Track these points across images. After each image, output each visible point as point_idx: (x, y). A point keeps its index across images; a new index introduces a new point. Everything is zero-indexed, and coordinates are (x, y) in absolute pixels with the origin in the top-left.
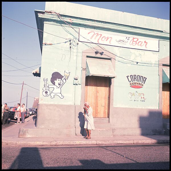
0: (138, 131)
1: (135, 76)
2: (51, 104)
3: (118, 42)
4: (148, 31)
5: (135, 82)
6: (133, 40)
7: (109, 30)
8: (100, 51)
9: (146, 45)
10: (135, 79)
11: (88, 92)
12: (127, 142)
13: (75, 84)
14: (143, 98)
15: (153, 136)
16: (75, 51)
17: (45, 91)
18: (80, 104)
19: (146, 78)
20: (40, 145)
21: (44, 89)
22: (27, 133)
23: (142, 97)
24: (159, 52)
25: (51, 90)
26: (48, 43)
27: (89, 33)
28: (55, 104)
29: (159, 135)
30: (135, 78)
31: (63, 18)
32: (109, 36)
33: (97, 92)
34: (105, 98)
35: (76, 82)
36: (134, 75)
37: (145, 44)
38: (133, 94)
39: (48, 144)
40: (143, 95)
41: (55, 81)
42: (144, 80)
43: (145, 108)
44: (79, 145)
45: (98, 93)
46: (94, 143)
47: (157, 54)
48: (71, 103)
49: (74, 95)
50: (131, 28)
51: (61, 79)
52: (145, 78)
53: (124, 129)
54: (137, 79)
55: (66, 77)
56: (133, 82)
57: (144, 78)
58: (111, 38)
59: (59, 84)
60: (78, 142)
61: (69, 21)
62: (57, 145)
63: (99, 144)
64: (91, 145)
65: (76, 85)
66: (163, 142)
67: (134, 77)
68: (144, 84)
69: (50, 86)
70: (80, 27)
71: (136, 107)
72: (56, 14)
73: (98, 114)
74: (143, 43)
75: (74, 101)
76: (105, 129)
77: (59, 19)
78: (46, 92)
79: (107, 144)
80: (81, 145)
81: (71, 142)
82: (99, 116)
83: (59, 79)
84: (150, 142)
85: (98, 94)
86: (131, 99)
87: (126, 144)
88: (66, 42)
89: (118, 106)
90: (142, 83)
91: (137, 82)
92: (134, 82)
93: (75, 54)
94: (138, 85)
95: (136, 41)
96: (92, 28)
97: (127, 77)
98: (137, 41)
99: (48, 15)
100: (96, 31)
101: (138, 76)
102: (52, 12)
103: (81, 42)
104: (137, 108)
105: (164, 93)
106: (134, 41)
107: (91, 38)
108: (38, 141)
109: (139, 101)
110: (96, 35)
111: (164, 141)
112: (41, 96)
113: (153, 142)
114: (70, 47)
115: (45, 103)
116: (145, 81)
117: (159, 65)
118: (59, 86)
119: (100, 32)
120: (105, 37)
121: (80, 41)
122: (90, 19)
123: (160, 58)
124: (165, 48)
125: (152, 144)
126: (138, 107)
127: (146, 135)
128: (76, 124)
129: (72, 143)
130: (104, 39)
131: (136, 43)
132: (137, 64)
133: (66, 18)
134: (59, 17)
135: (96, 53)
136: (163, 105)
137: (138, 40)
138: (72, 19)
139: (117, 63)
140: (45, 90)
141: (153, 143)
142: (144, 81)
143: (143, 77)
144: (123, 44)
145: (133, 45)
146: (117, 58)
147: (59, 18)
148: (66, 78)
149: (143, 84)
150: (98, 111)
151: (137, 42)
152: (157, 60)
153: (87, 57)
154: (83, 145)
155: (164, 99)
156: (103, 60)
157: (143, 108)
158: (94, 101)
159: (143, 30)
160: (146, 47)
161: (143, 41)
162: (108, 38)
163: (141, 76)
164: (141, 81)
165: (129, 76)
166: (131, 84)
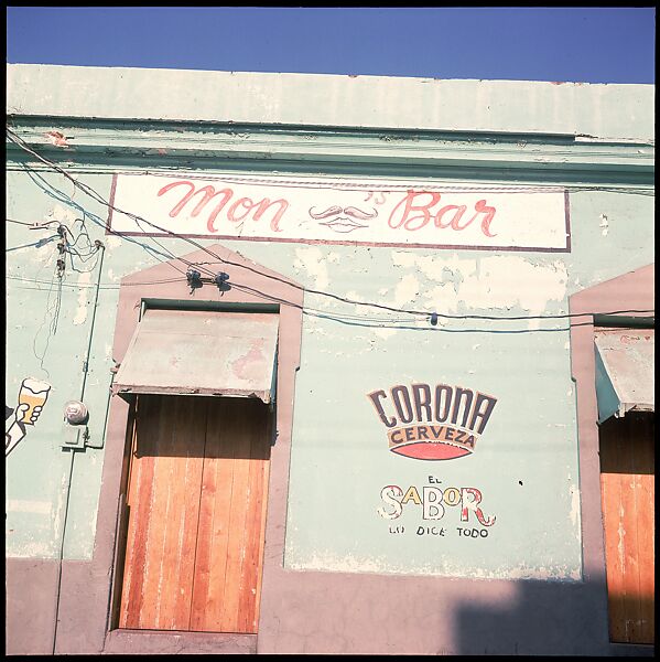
1: (422, 391)
3: (323, 221)
4: (487, 146)
5: (421, 424)
6: (409, 203)
9: (485, 225)
10: (423, 409)
11: (154, 488)
13: (69, 449)
14: (472, 516)
16: (86, 279)
18: (88, 555)
19: (492, 402)
23: (466, 512)
24: (568, 250)
27: (163, 191)
30: (423, 400)
31: (21, 129)
32: (273, 194)
33: (207, 487)
36: (416, 388)
37: (482, 216)
38: (407, 496)
40: (478, 495)
42: (482, 410)
43: (492, 575)
45: (213, 490)
47: (561, 266)
48: (40, 550)
49: (61, 503)
52: (485, 402)
55: (28, 414)
56: (409, 426)
57: (481, 398)
58: (279, 205)
61: (53, 141)
65: (76, 450)
67: (413, 399)
68: (480, 431)
70: (117, 169)
71: (427, 572)
73: (209, 615)
74: (471, 211)
75: (57, 536)
82: (210, 622)
85: (212, 502)
86: (399, 523)
88: (41, 243)
89: (315, 565)
90: (466, 429)
91: (435, 423)
92: (415, 423)
93: (83, 296)
94: (441, 439)
95: (425, 208)
96: (179, 166)
97: (375, 397)
98: (433, 203)
100: (200, 178)
101: (439, 389)
103: (119, 234)
104: (437, 573)
105: (626, 486)
106: (417, 208)
107: (173, 214)
109: (452, 533)
110: (203, 193)
116: (486, 417)
117: (576, 320)
119: (220, 180)
120: (248, 204)
121: (114, 233)
123: (577, 282)
124: (605, 232)
126: (441, 568)
130: (240, 210)
131: (427, 217)
132: (434, 322)
133: (38, 129)
135: (195, 281)
136: (621, 558)
137: (436, 197)
138: (66, 132)
139: (313, 327)
142: (479, 419)
143: (469, 394)
144: (349, 228)
145: (410, 226)
148: (27, 420)
149: (476, 435)
150: (210, 595)
151: (434, 211)
152: (560, 293)
153: (151, 305)
155: (626, 521)
156: (233, 318)
157: (480, 574)
158: (186, 539)
159: (456, 145)
160: (487, 233)
161: (469, 200)
162: (264, 205)
163: (460, 391)
164: (460, 420)
165: (389, 394)
166: (397, 437)
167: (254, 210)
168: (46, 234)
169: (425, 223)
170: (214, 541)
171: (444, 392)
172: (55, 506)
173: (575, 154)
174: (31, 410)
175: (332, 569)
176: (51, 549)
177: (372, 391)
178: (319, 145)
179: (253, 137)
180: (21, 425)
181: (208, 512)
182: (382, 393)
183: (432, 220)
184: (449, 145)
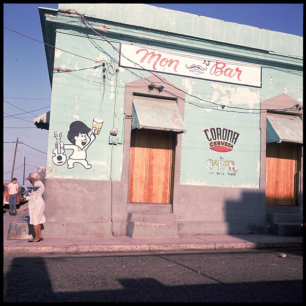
0: (223, 228)
1: (219, 130)
2: (68, 179)
3: (190, 69)
4: (244, 51)
5: (219, 140)
6: (217, 66)
7: (173, 47)
8: (158, 85)
9: (238, 76)
10: (219, 136)
11: (135, 158)
12: (204, 247)
13: (112, 144)
14: (232, 169)
15: (250, 235)
16: (112, 83)
17: (57, 155)
18: (120, 180)
19: (238, 135)
20: (47, 253)
21: (55, 151)
22: (23, 231)
23: (230, 168)
24: (261, 87)
25: (68, 153)
26: (64, 67)
27: (137, 52)
28: (76, 178)
29: (260, 233)
30: (219, 133)
31: (90, 23)
32: (174, 58)
33: (152, 158)
34: (166, 169)
35: (114, 139)
36: (217, 129)
37: (238, 73)
38: (214, 163)
39: (62, 251)
40: (233, 163)
41: (76, 138)
42: (235, 137)
43: (236, 187)
44: (119, 252)
45: (154, 159)
46: (146, 249)
47: (258, 92)
48: (104, 177)
49: (110, 162)
50: (213, 45)
51: (86, 135)
53: (199, 223)
54: (222, 135)
55: (96, 131)
56: (215, 141)
57: (235, 133)
58: (176, 62)
59: (83, 144)
60: (116, 248)
61: (102, 29)
62: (79, 252)
63: (154, 251)
64: (140, 252)
65: (114, 144)
66: (266, 246)
67: (216, 132)
68: (235, 143)
69: (66, 147)
70: (122, 42)
71: (219, 185)
72: (78, 16)
73: (154, 198)
74: (234, 71)
75: (109, 173)
76: (164, 224)
77: (84, 26)
78: (59, 158)
79: (167, 251)
80: (122, 252)
81: (104, 247)
82: (154, 201)
83: (84, 135)
84: (244, 247)
85: (153, 162)
86: (212, 171)
87: (201, 250)
88: (96, 68)
89: (188, 183)
90: (231, 143)
91: (222, 140)
92: (217, 140)
93: (112, 89)
94: (224, 146)
95: (221, 69)
96: (143, 43)
97: (205, 131)
98: (223, 67)
99: (63, 18)
100: (151, 49)
101: (224, 129)
102: (70, 11)
103: (123, 67)
104: (222, 186)
105: (269, 161)
106: (219, 68)
107: (142, 61)
108: (44, 246)
109: (226, 174)
110: (151, 55)
111: (269, 244)
112: (50, 165)
113: (249, 246)
114: (104, 77)
115: (56, 177)
116: (236, 139)
117: (262, 111)
118: (82, 147)
119: (158, 50)
120: (166, 60)
121: (121, 66)
122: (140, 27)
123: (263, 98)
124: (271, 82)
125: (247, 250)
126: (223, 184)
127: (237, 234)
128: (113, 215)
129: (105, 249)
130: (164, 63)
131: (222, 72)
132: (223, 108)
133: (96, 23)
134: (83, 22)
135: (151, 87)
136: (267, 182)
137: (225, 65)
138: (108, 26)
139: (187, 107)
140: (57, 153)
141: (250, 249)
142: (234, 140)
143: (232, 131)
144: (198, 73)
145: (217, 74)
146: (187, 98)
147: (84, 24)
148: (96, 133)
149: (234, 145)
150: (154, 192)
151: (224, 70)
152: (258, 102)
153: (135, 94)
154: (125, 252)
155: (268, 171)
156: (162, 101)
157: (233, 186)
158: (146, 174)
159: (235, 49)
160: (239, 79)
161: (234, 67)
162: (172, 62)
163: (229, 131)
164: (229, 140)
165: (209, 130)
166: (212, 145)
167: (168, 63)
168: (97, 65)
169: (221, 74)
170: (154, 175)
171: (225, 131)
172: (108, 163)
173: (268, 57)
174: (97, 130)
175: (193, 185)
176: (107, 177)
177: (205, 129)
178: (193, 43)
179: (172, 37)
180: (94, 135)
181: (152, 166)
182: (207, 130)
183: (223, 73)
184: (232, 49)
